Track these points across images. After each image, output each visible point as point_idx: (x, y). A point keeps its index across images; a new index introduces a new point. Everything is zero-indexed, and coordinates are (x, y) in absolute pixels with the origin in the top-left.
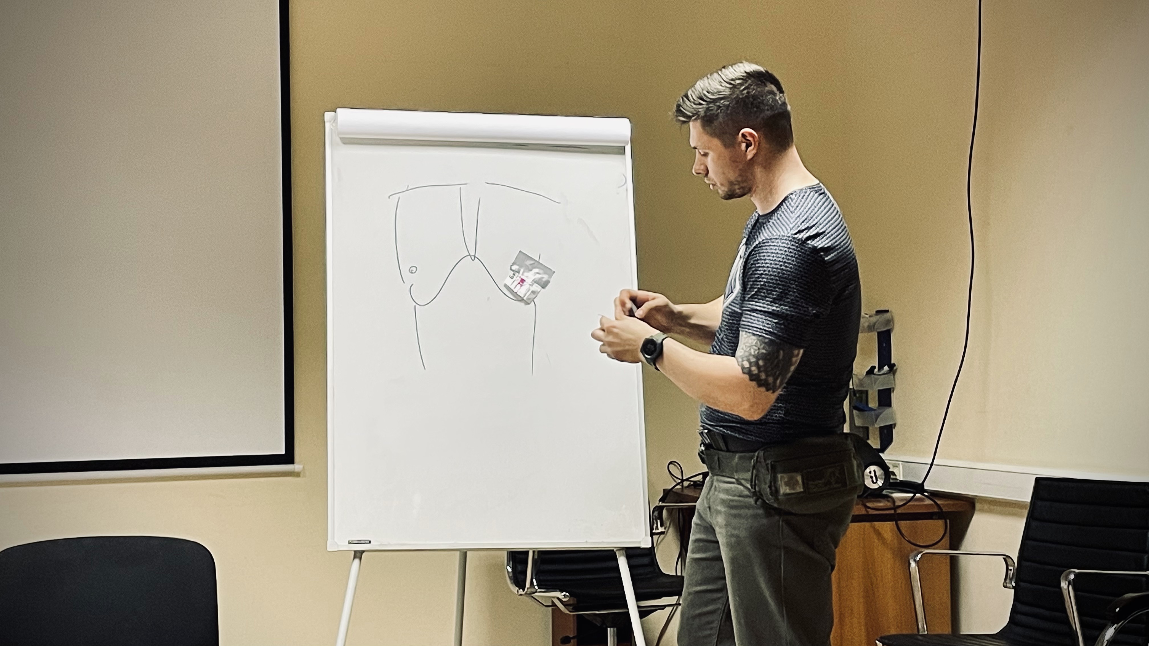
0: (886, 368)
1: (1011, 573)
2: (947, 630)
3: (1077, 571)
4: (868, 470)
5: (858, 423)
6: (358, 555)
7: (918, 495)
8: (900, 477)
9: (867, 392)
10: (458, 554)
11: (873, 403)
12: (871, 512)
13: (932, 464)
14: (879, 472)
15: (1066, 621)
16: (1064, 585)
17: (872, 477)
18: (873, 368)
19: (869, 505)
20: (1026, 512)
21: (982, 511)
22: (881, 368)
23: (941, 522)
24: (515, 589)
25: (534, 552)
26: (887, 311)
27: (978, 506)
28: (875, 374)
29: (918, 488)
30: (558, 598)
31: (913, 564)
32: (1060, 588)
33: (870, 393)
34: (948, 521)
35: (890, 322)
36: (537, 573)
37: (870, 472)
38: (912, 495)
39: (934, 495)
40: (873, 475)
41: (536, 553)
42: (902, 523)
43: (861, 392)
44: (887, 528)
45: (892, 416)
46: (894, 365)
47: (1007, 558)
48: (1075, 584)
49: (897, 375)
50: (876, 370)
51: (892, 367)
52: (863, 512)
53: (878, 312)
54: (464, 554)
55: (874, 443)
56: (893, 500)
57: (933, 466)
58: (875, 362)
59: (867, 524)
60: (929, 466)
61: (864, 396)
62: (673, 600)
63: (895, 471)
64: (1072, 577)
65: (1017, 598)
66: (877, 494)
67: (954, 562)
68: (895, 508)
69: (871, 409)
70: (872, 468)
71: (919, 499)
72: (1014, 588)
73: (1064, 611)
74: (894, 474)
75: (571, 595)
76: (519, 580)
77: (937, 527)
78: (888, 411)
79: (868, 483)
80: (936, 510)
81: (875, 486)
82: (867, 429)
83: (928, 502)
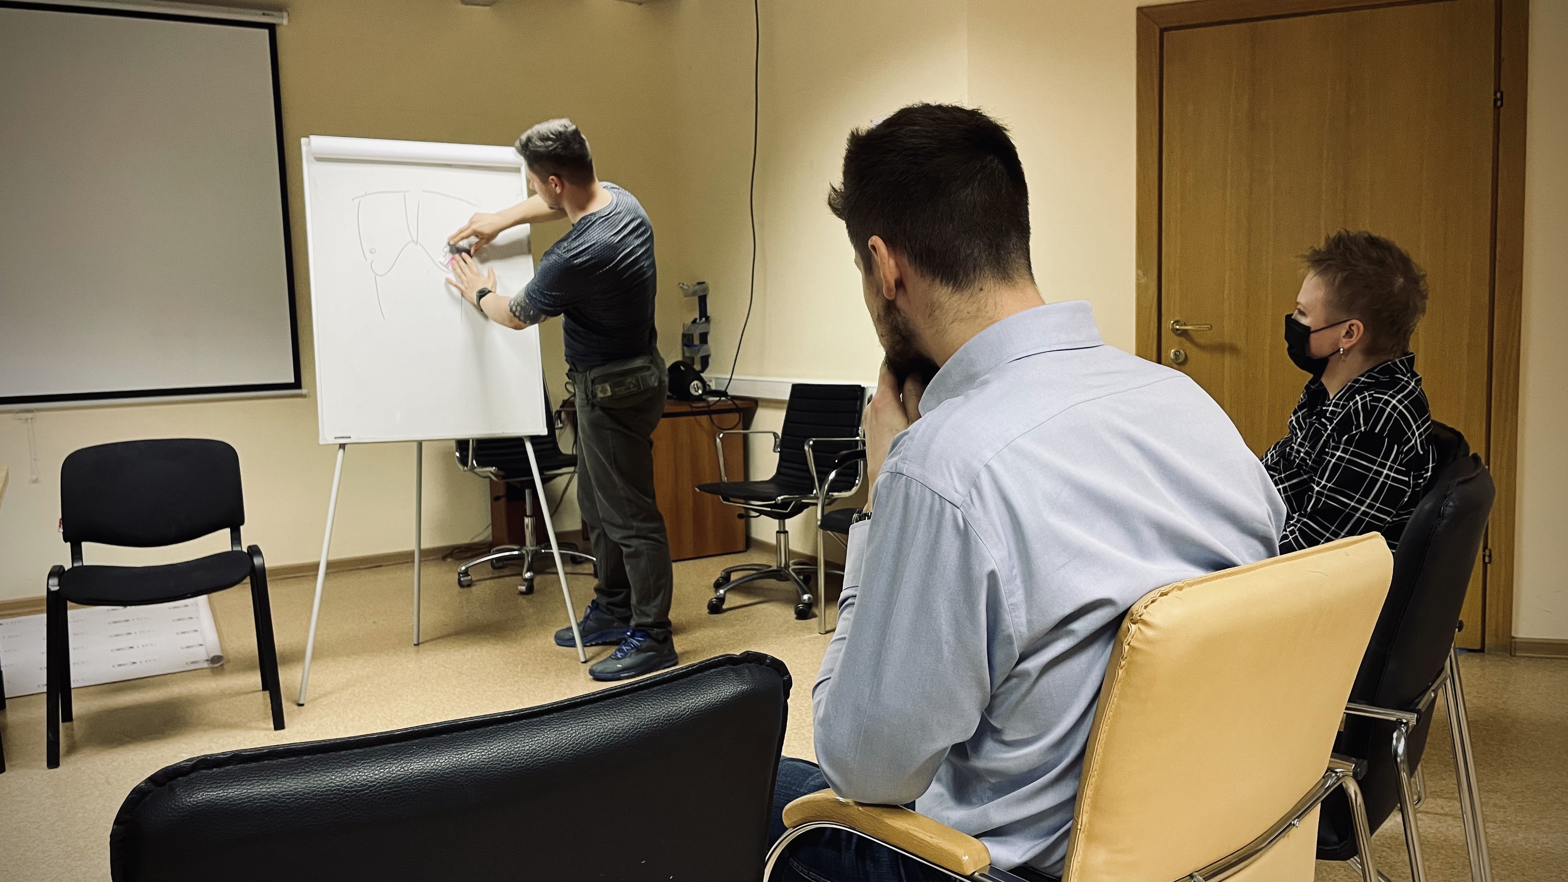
0: (704, 319)
1: (778, 443)
2: (742, 480)
3: (814, 439)
4: (692, 384)
5: (687, 354)
6: (342, 446)
7: (723, 398)
8: (713, 387)
9: (692, 335)
10: (415, 444)
11: (697, 341)
12: (694, 410)
13: (731, 379)
14: (700, 384)
15: (808, 470)
16: (806, 448)
17: (695, 388)
18: (696, 319)
19: (694, 405)
20: (786, 406)
21: (762, 406)
22: (701, 319)
23: (737, 415)
24: (461, 467)
25: (473, 441)
26: (704, 283)
27: (760, 404)
28: (698, 323)
29: (724, 394)
30: (491, 472)
31: (718, 440)
32: (804, 450)
33: (695, 334)
34: (742, 414)
35: (706, 290)
36: (476, 457)
37: (694, 385)
38: (718, 399)
39: (734, 398)
40: (696, 386)
41: (475, 442)
42: (714, 416)
43: (689, 335)
44: (704, 419)
45: (708, 350)
46: (709, 317)
47: (775, 434)
48: (813, 447)
49: (711, 323)
50: (698, 321)
51: (707, 319)
52: (689, 410)
53: (699, 283)
54: (420, 444)
55: (697, 367)
56: (708, 402)
57: (732, 381)
58: (697, 316)
59: (692, 418)
60: (728, 381)
61: (691, 337)
62: (572, 469)
63: (710, 384)
64: (811, 443)
65: (781, 459)
66: (699, 398)
67: (746, 438)
68: (709, 406)
69: (696, 346)
70: (695, 382)
71: (723, 401)
72: (779, 452)
73: (807, 464)
74: (709, 386)
75: (499, 469)
76: (464, 461)
77: (735, 417)
78: (705, 347)
79: (693, 391)
80: (734, 407)
81: (697, 394)
82: (693, 359)
83: (730, 402)
